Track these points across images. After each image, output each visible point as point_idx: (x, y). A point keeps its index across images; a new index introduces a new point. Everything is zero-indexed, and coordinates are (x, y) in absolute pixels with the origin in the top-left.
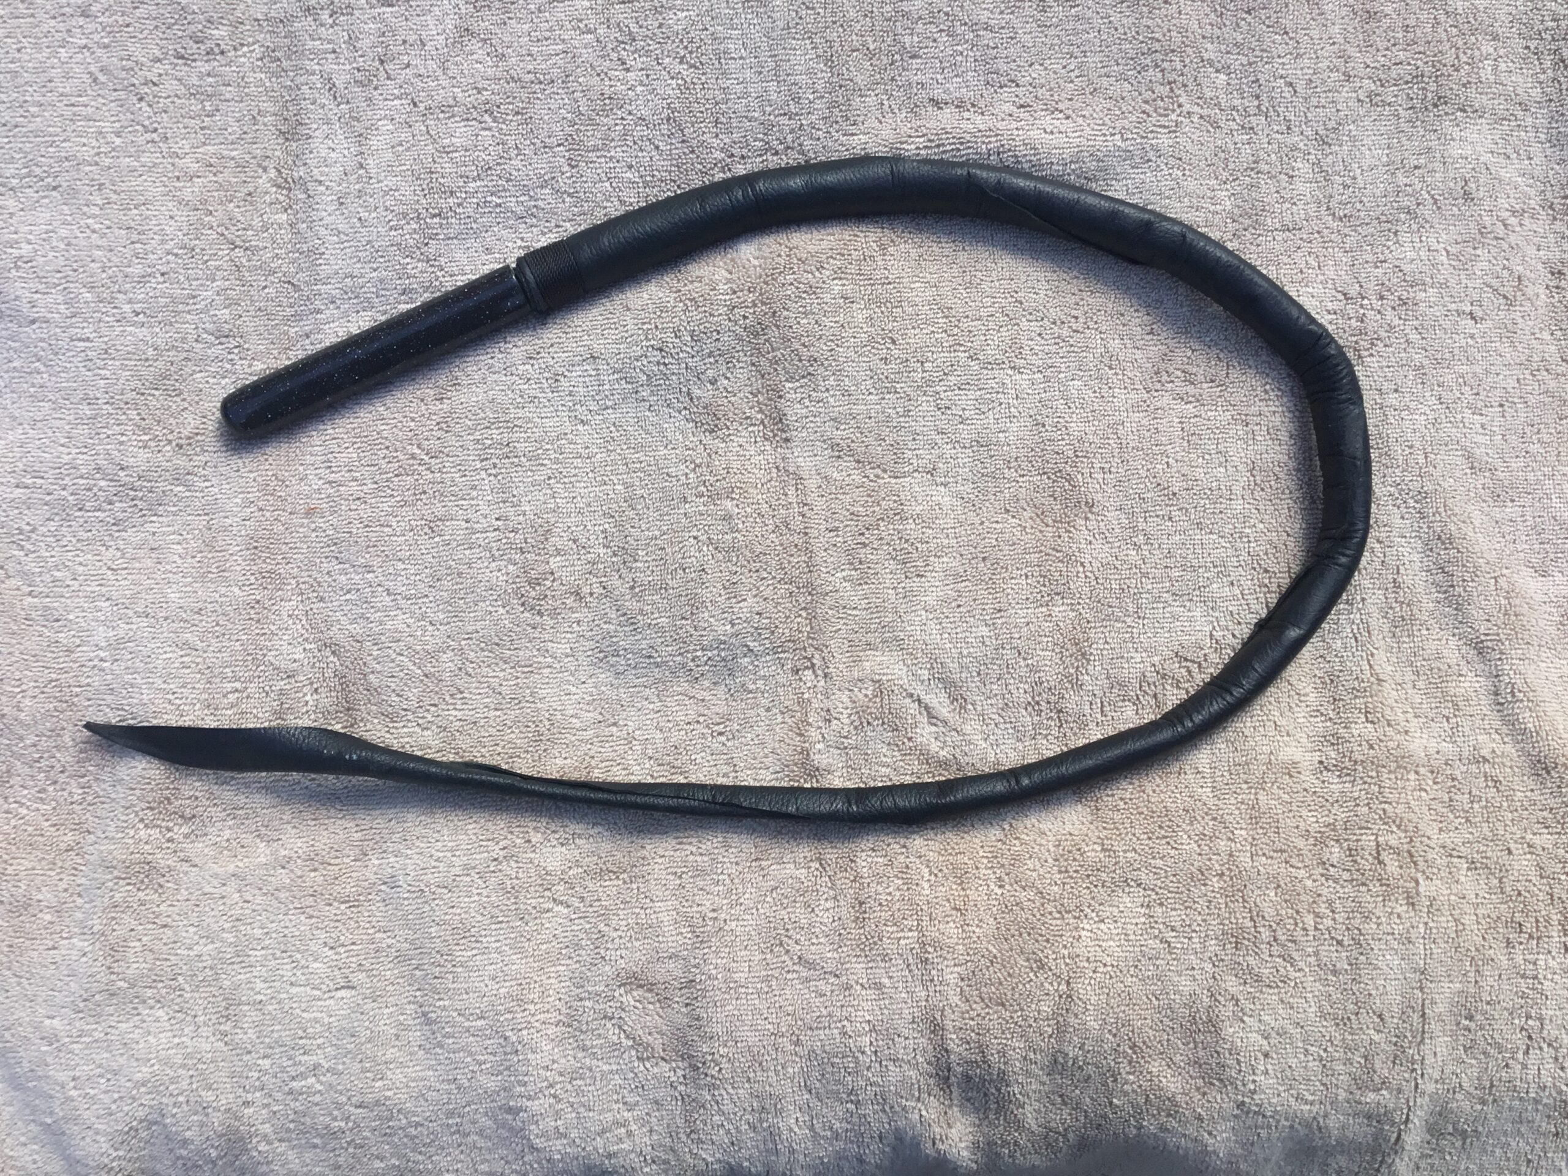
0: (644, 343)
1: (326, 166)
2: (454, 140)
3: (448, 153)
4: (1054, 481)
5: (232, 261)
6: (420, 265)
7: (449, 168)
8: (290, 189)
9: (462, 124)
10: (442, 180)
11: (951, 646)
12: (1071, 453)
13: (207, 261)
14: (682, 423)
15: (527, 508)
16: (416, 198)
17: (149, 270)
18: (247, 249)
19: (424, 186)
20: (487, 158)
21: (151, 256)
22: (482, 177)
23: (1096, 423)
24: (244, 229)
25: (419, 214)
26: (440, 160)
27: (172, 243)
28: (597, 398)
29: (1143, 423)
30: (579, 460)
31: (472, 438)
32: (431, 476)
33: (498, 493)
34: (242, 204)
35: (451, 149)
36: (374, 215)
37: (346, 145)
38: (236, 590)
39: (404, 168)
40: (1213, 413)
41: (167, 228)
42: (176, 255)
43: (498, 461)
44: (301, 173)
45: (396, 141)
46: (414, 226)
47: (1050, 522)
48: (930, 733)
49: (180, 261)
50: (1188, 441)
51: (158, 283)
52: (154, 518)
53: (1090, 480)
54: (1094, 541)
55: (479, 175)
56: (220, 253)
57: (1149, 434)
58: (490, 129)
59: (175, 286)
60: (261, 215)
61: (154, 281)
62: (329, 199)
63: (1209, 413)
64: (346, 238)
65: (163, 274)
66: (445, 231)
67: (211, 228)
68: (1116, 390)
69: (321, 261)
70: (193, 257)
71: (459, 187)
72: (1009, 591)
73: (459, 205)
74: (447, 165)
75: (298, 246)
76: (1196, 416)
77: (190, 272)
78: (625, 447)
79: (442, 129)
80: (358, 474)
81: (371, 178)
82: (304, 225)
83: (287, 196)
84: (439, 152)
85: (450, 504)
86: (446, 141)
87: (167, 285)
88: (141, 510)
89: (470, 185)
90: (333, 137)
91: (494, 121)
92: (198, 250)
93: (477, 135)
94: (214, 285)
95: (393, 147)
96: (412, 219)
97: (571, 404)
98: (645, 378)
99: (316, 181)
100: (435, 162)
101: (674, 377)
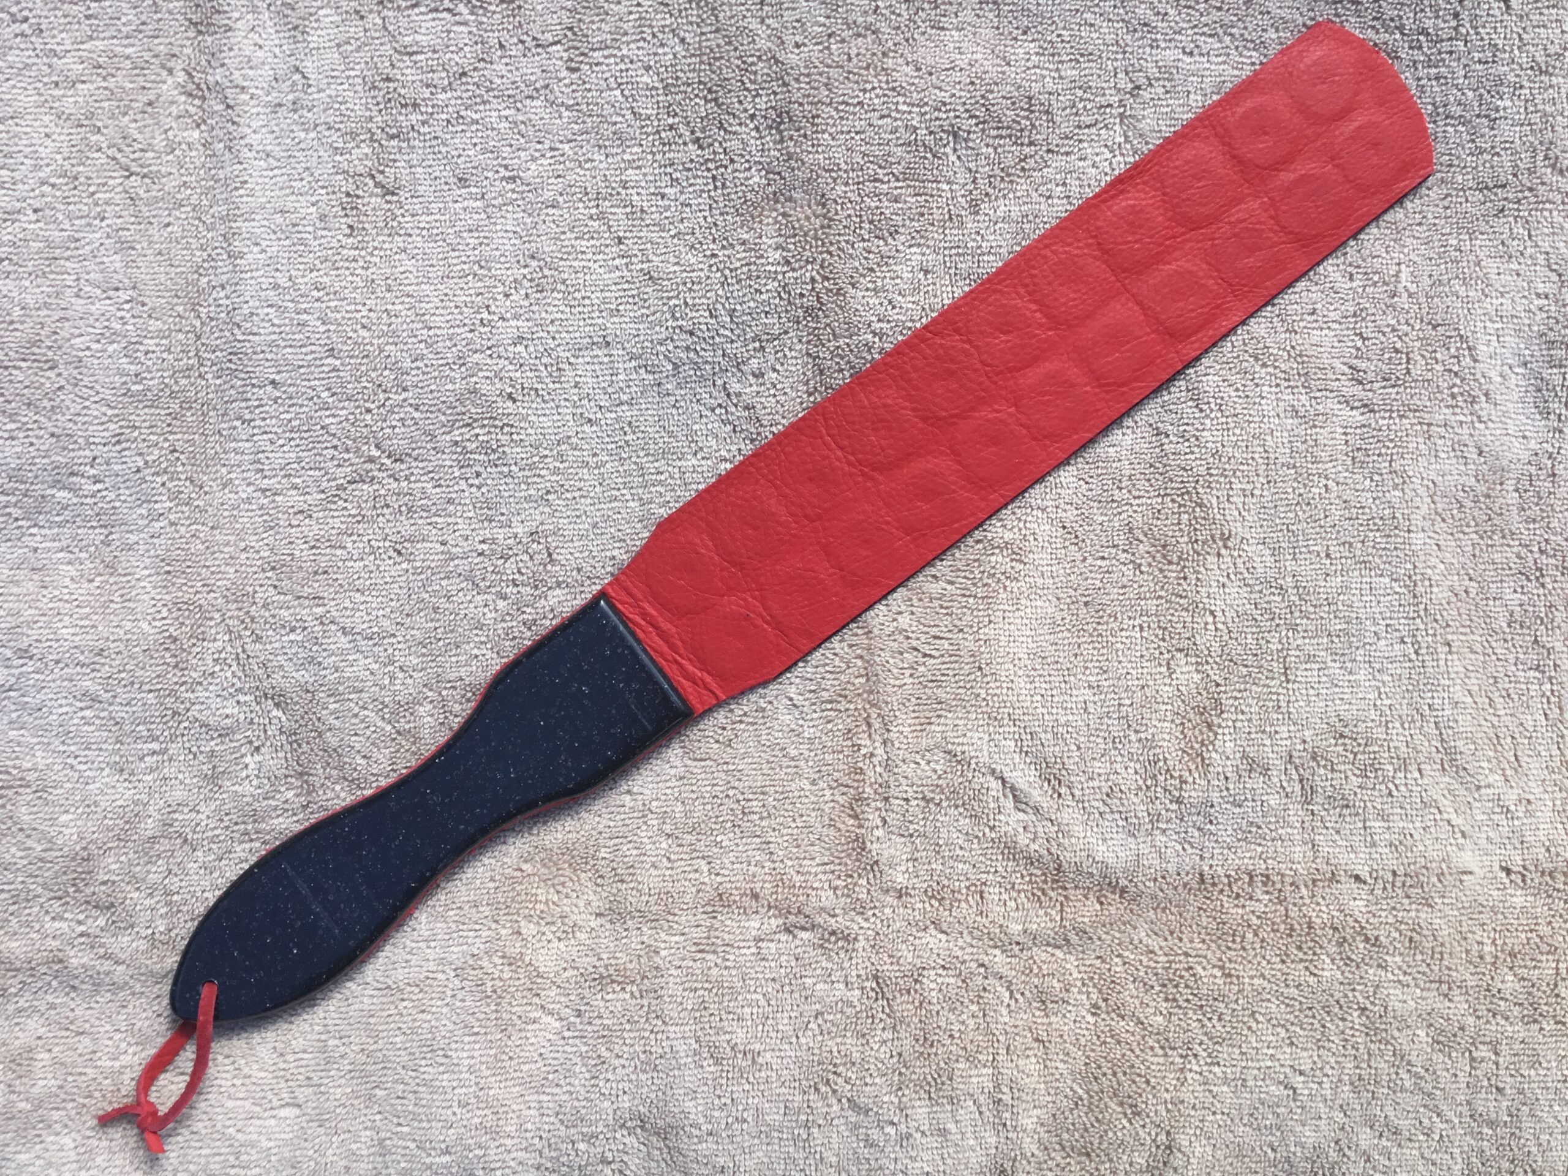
0: (669, 324)
1: (251, 68)
2: (418, 37)
3: (411, 54)
4: (1180, 506)
5: (127, 192)
6: (373, 200)
7: (411, 74)
8: (203, 98)
9: (430, 16)
10: (403, 92)
11: (1045, 711)
12: (1202, 470)
13: (93, 194)
14: (716, 425)
15: (519, 530)
16: (368, 114)
17: (18, 205)
18: (145, 176)
19: (379, 99)
20: (460, 62)
21: (20, 186)
22: (454, 86)
23: (1238, 431)
24: (142, 150)
25: (373, 134)
26: (402, 65)
27: (48, 170)
28: (610, 390)
29: (1296, 432)
30: (585, 471)
31: (448, 438)
32: (395, 485)
33: (481, 508)
34: (139, 117)
35: (415, 49)
36: (313, 135)
37: (277, 42)
38: (145, 625)
39: (352, 73)
40: (1386, 422)
41: (41, 149)
42: (53, 186)
43: (482, 470)
44: (218, 78)
45: (342, 38)
46: (367, 150)
47: (1175, 559)
48: (1018, 821)
49: (58, 193)
50: (1353, 458)
51: (30, 222)
52: (34, 530)
53: (1227, 505)
54: (1228, 583)
55: (450, 84)
56: (111, 182)
57: (1305, 446)
58: (465, 24)
59: (51, 226)
60: (166, 132)
61: (24, 219)
62: (254, 110)
63: (1381, 422)
64: (275, 164)
65: (35, 211)
66: (406, 157)
67: (100, 150)
68: (1266, 388)
69: (241, 192)
70: (75, 188)
71: (424, 100)
72: (1119, 645)
73: (424, 123)
74: (408, 71)
75: (213, 172)
76: (1364, 426)
77: (71, 207)
78: (642, 454)
79: (403, 22)
80: (298, 480)
81: (310, 86)
82: (221, 145)
83: (200, 107)
84: (400, 53)
85: (420, 522)
86: (408, 40)
87: (41, 225)
88: (17, 519)
89: (439, 96)
90: (260, 29)
91: (472, 13)
92: (82, 180)
93: (449, 32)
94: (104, 224)
95: (339, 46)
96: (363, 141)
97: (576, 398)
98: (670, 367)
99: (237, 87)
100: (392, 65)
101: (708, 367)
